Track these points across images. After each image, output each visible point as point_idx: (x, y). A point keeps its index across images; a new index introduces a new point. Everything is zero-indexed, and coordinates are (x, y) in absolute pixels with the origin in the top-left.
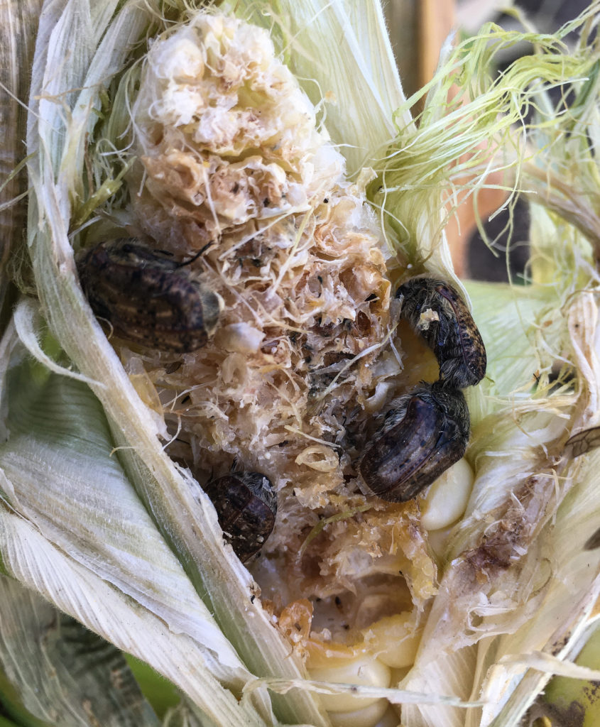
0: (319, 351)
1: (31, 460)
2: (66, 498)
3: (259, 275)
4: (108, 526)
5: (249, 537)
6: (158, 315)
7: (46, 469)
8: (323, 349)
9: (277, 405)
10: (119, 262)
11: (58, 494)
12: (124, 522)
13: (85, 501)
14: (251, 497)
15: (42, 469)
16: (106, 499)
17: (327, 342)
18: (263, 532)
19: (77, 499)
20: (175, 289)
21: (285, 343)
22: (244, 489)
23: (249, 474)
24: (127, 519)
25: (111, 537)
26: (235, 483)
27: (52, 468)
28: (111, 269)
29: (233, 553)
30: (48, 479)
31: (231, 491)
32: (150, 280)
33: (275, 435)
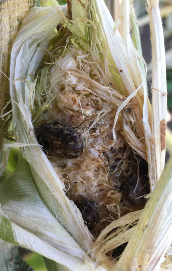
0: (112, 158)
1: (12, 207)
2: (27, 218)
3: (95, 133)
4: (44, 225)
5: (92, 223)
6: (69, 144)
7: (18, 209)
8: (113, 157)
9: (100, 177)
10: (54, 127)
11: (24, 217)
12: (49, 222)
13: (34, 218)
14: (92, 209)
15: (17, 209)
16: (41, 215)
17: (114, 155)
18: (96, 221)
19: (31, 217)
20: (75, 135)
21: (102, 156)
22: (89, 207)
23: (90, 202)
24: (50, 221)
25: (45, 228)
26: (86, 205)
27: (20, 208)
28: (51, 129)
29: (88, 229)
30: (19, 213)
31: (85, 208)
32: (66, 132)
33: (99, 187)
